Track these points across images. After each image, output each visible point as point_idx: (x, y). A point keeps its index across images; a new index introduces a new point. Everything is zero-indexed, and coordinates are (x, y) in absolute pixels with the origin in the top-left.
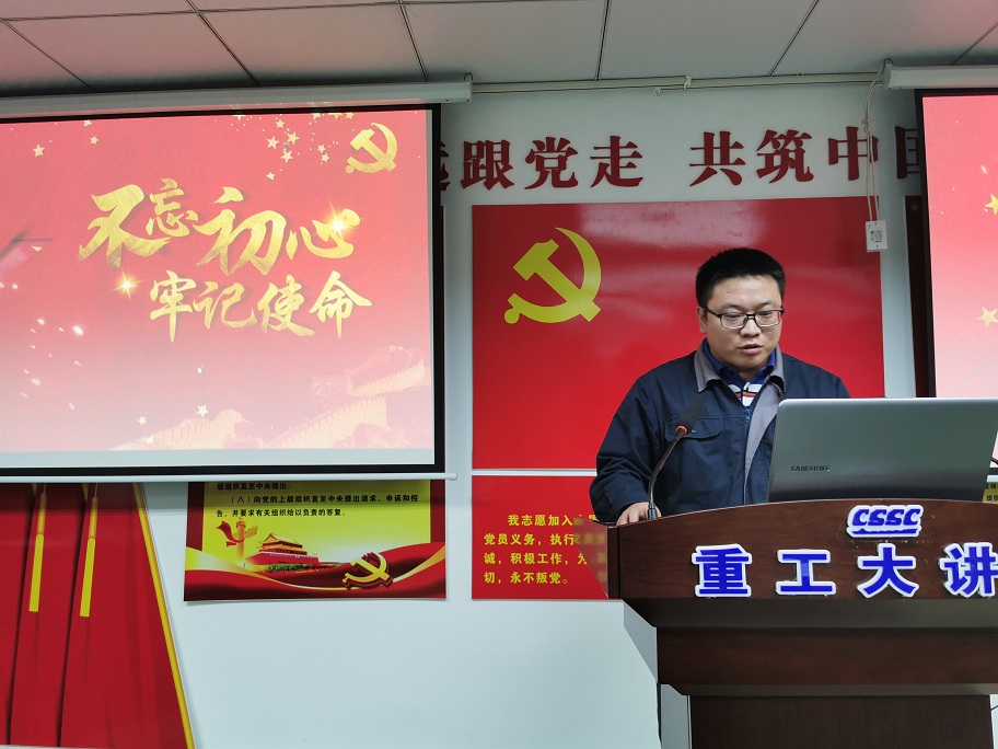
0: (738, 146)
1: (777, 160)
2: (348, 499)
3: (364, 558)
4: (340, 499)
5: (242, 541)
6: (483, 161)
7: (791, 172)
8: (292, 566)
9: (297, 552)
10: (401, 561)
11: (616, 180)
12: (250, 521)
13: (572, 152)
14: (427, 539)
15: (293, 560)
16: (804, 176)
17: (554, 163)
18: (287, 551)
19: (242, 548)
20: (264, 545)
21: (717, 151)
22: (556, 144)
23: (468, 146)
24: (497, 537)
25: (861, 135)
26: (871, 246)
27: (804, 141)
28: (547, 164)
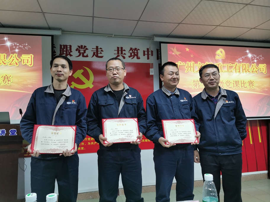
0: (124, 50)
1: (133, 54)
6: (65, 50)
7: (136, 57)
11: (97, 56)
13: (87, 49)
16: (138, 58)
17: (83, 51)
21: (120, 51)
22: (83, 47)
23: (61, 46)
25: (149, 50)
26: (151, 74)
27: (138, 50)
28: (81, 51)
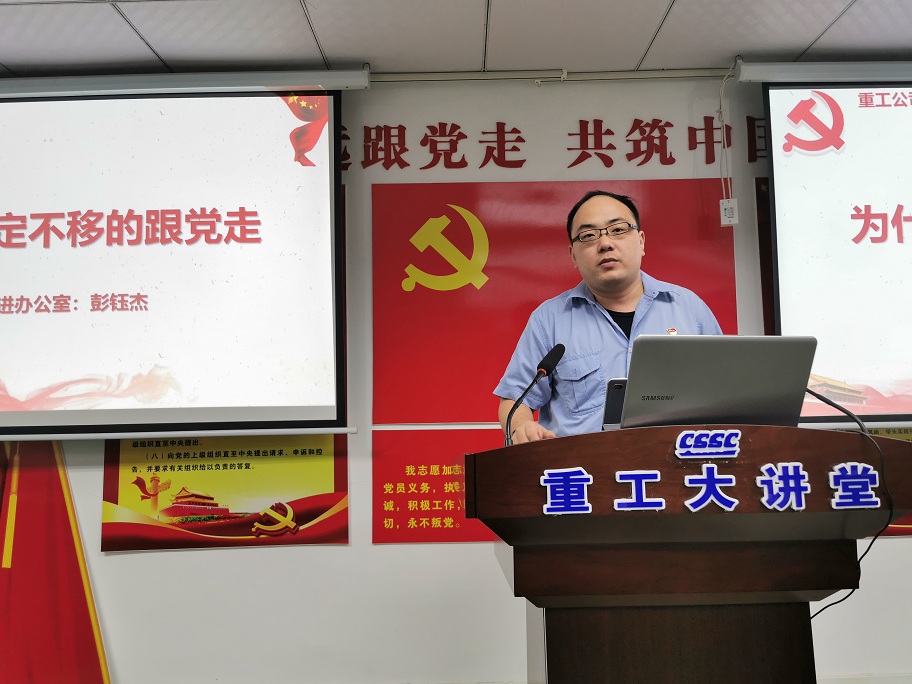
0: (609, 132)
1: (644, 146)
2: (257, 453)
3: (272, 508)
4: (249, 453)
5: (156, 495)
6: (381, 144)
7: (656, 157)
8: (203, 517)
9: (208, 504)
10: (306, 510)
11: (501, 162)
12: (164, 476)
13: (462, 136)
14: (331, 490)
15: (205, 511)
16: (668, 160)
17: (446, 146)
18: (199, 504)
19: (155, 503)
20: (177, 498)
21: (591, 137)
22: (448, 129)
23: (367, 130)
24: (395, 487)
25: (716, 124)
26: (725, 221)
27: (667, 129)
28: (440, 147)
